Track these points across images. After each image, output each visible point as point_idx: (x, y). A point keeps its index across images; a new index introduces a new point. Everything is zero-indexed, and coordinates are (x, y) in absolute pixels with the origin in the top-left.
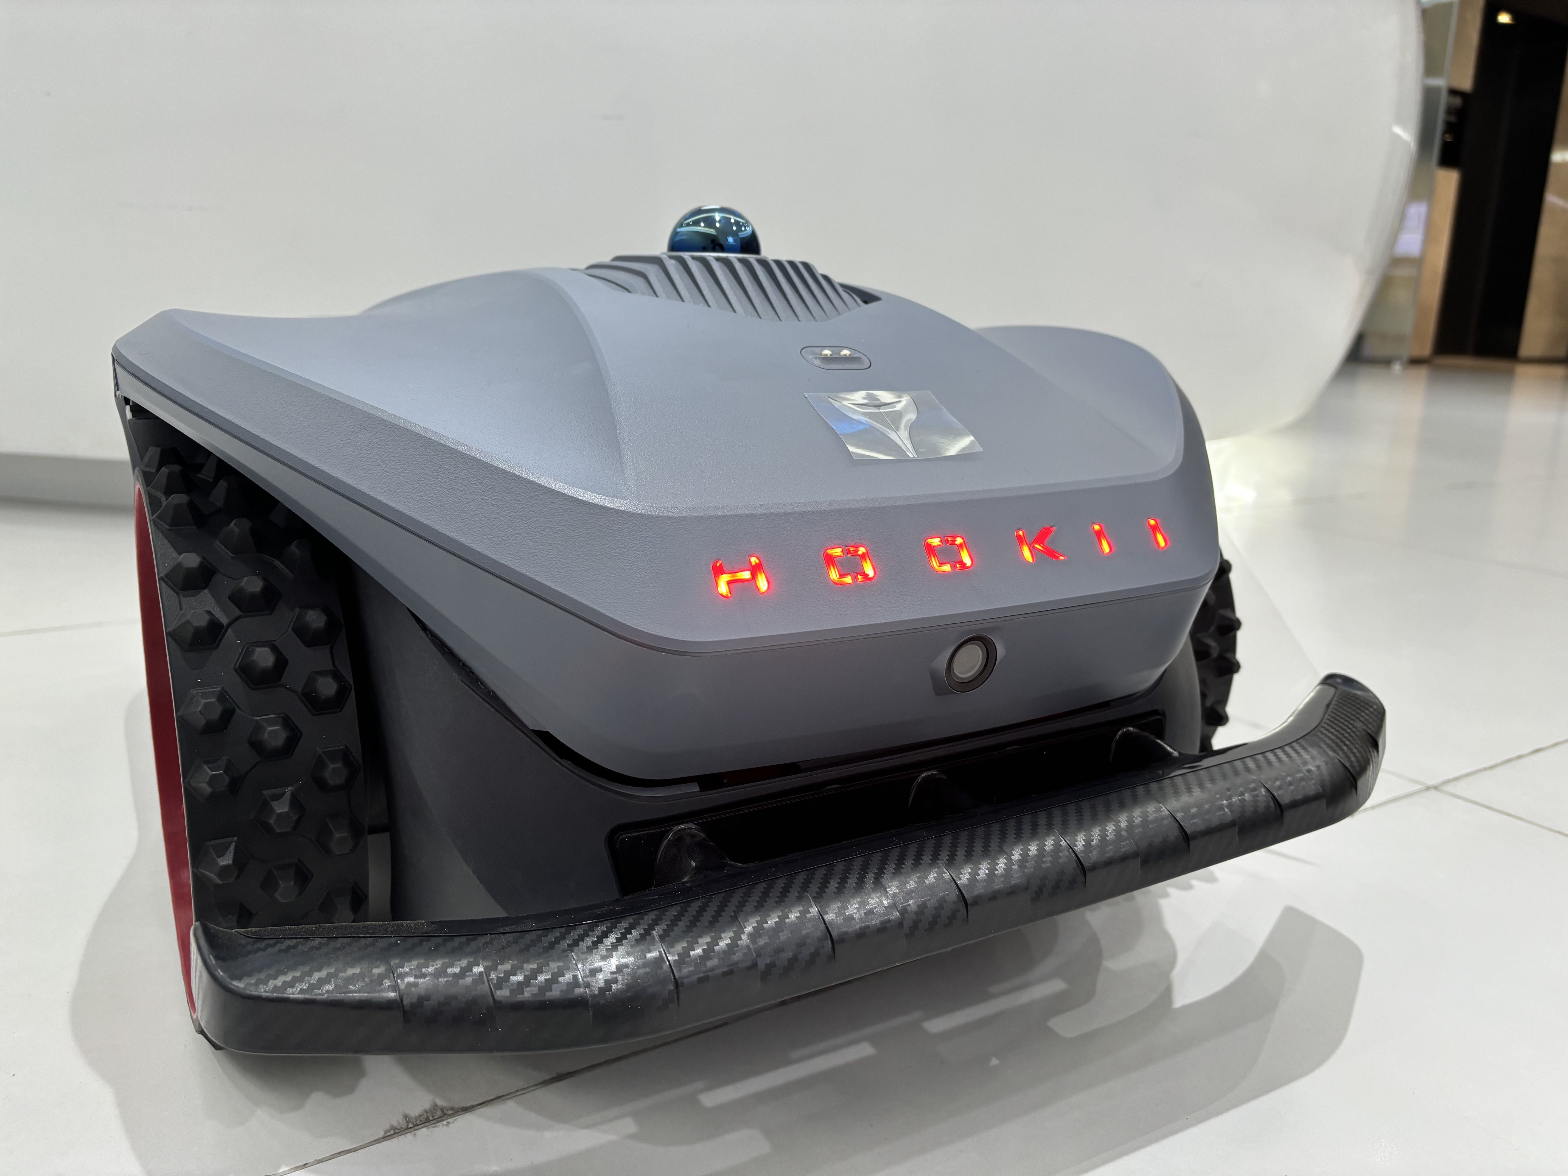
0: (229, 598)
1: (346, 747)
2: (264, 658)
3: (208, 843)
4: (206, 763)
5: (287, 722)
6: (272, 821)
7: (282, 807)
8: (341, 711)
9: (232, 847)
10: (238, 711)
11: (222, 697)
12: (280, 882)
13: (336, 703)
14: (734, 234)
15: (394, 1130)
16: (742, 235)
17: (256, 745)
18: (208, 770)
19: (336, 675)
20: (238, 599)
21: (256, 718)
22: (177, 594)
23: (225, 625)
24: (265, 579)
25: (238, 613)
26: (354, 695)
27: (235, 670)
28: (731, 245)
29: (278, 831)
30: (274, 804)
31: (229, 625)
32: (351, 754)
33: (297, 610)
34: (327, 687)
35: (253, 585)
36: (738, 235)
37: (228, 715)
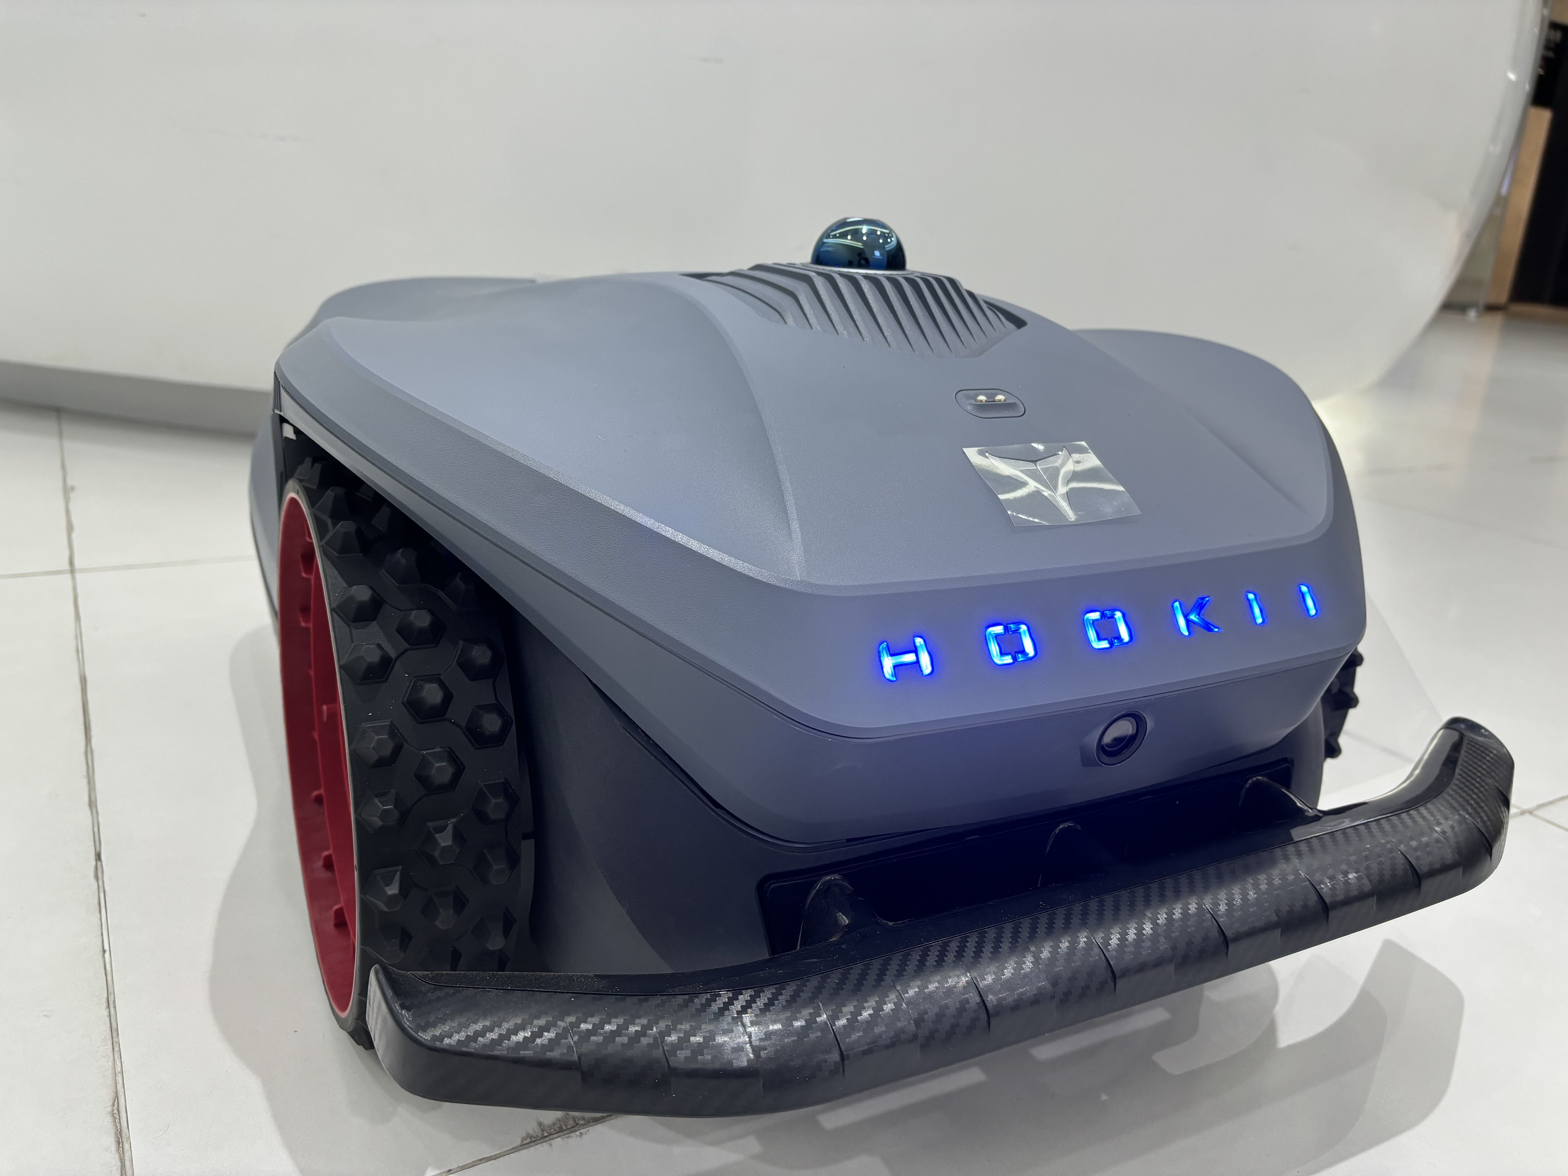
0: (397, 632)
1: (506, 779)
2: (432, 694)
3: (376, 872)
4: (377, 796)
5: (453, 757)
6: (436, 854)
7: (445, 840)
8: (502, 744)
9: (398, 876)
10: (406, 745)
11: (393, 731)
12: (441, 910)
13: (498, 739)
14: (881, 247)
15: (530, 1138)
16: (888, 247)
17: (422, 779)
18: (379, 804)
19: (498, 709)
20: (405, 631)
21: (422, 752)
22: (349, 626)
23: (394, 658)
24: (431, 612)
25: (406, 645)
26: (515, 731)
27: (403, 703)
28: (878, 259)
29: (441, 863)
30: (437, 836)
31: (397, 658)
32: (511, 787)
33: (461, 643)
34: (492, 723)
35: (421, 619)
36: (885, 248)
37: (398, 749)
